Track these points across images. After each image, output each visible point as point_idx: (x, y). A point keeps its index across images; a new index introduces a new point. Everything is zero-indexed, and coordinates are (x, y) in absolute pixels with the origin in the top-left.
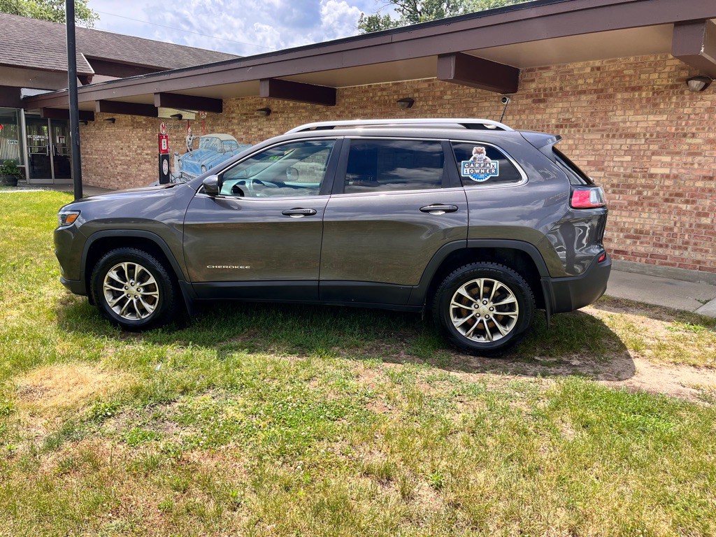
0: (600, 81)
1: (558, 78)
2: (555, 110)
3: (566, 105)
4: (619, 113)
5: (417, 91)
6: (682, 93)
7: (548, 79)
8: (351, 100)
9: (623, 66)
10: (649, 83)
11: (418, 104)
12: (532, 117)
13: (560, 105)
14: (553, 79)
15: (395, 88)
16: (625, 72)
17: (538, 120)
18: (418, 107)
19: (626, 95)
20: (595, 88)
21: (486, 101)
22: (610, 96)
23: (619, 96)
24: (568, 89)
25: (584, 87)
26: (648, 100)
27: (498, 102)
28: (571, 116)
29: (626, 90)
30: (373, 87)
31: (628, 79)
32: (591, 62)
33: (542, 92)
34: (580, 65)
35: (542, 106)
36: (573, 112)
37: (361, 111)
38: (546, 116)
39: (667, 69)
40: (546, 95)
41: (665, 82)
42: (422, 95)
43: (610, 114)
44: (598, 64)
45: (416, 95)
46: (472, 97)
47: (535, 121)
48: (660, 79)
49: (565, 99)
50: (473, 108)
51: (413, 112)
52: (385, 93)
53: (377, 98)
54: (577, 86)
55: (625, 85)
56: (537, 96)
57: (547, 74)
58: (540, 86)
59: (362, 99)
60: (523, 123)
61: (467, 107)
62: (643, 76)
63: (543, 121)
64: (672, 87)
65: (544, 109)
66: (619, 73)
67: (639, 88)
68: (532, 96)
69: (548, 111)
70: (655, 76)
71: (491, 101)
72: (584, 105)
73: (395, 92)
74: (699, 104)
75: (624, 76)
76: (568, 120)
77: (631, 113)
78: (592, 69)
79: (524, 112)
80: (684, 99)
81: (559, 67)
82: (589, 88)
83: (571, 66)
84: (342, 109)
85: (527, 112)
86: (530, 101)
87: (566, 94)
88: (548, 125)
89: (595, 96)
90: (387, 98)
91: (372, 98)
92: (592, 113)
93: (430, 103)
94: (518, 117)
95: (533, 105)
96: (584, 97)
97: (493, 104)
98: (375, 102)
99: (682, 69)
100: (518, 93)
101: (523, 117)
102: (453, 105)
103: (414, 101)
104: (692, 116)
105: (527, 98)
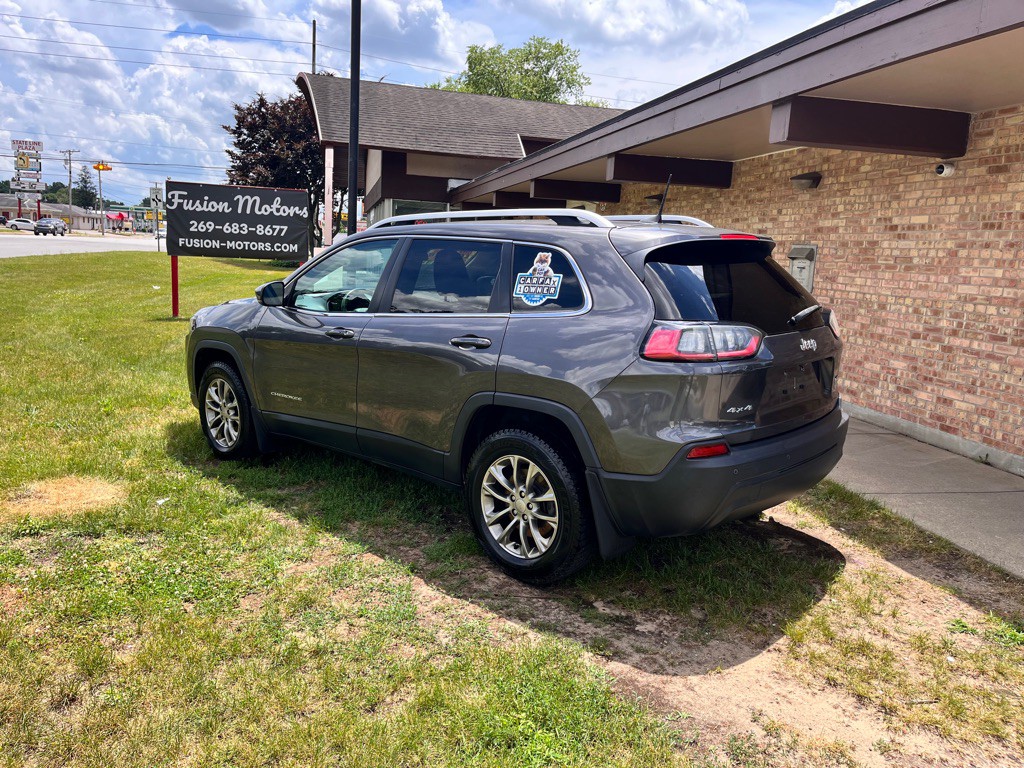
2: (1021, 187)
11: (826, 182)
12: (985, 199)
14: (1022, 130)
17: (994, 205)
18: (826, 186)
21: (918, 173)
35: (1001, 178)
38: (1006, 198)
40: (1009, 159)
45: (825, 167)
46: (899, 166)
47: (989, 205)
50: (898, 185)
56: (995, 160)
60: (971, 210)
61: (890, 184)
63: (1002, 205)
65: (1005, 185)
68: (987, 162)
69: (1011, 187)
71: (926, 173)
79: (973, 190)
85: (978, 189)
86: (983, 169)
88: (1009, 214)
93: (842, 179)
95: (988, 177)
97: (928, 176)
100: (968, 155)
101: (972, 198)
103: (820, 178)
105: (979, 165)
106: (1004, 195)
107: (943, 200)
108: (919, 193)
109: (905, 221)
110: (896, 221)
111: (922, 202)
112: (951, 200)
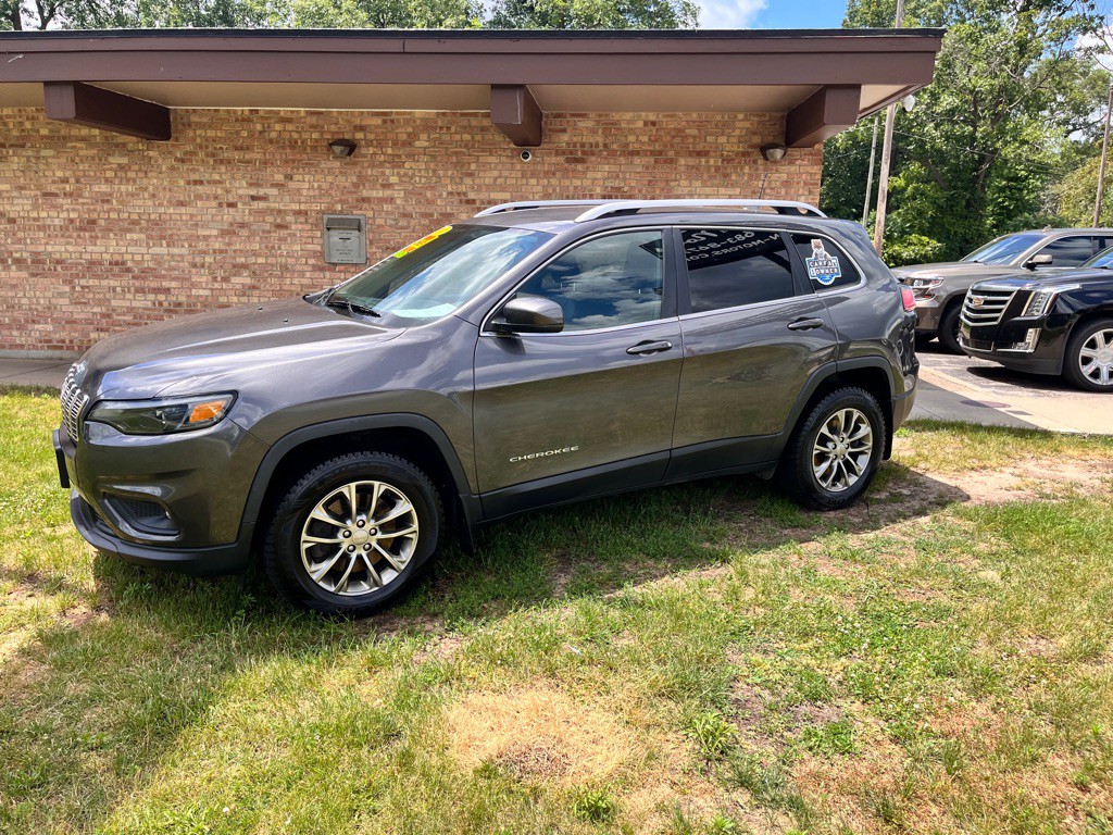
0: (656, 140)
1: (600, 131)
2: (599, 175)
3: (614, 168)
4: (683, 183)
5: (362, 128)
6: (755, 162)
7: (584, 131)
8: (211, 133)
9: (684, 123)
10: (717, 147)
11: (364, 151)
12: (567, 182)
13: (606, 168)
14: (593, 131)
15: (313, 120)
16: (687, 131)
17: (576, 188)
18: (365, 156)
19: (691, 161)
20: (651, 148)
21: (491, 155)
22: (671, 161)
23: (682, 161)
24: (615, 147)
25: (637, 146)
26: (717, 169)
27: (512, 157)
28: (622, 184)
29: (690, 154)
30: (262, 114)
31: (691, 140)
32: (643, 114)
33: (578, 147)
34: (629, 116)
35: (580, 167)
36: (625, 179)
37: (237, 155)
38: (587, 183)
39: (737, 132)
40: (584, 153)
41: (735, 149)
42: (371, 137)
43: (673, 184)
44: (652, 117)
45: (360, 135)
46: (466, 146)
47: (571, 188)
48: (729, 143)
49: (612, 161)
50: (469, 164)
51: (355, 164)
52: (290, 127)
53: (273, 135)
54: (627, 145)
55: (688, 147)
56: (571, 153)
57: (582, 124)
58: (575, 139)
59: (238, 133)
60: (554, 190)
61: (458, 162)
62: (709, 139)
63: (583, 188)
64: (744, 154)
65: (584, 173)
66: (679, 131)
67: (705, 154)
68: (564, 153)
69: (589, 175)
70: (723, 140)
71: (500, 156)
72: (638, 170)
73: (313, 127)
74: (775, 176)
75: (686, 137)
76: (619, 189)
77: (699, 183)
78: (646, 124)
79: (554, 174)
80: (757, 169)
81: (600, 116)
82: (644, 148)
83: (616, 116)
84: (189, 148)
85: (558, 174)
86: (561, 159)
87: (613, 153)
89: (652, 160)
90: (295, 136)
91: (261, 132)
92: (650, 181)
93: (390, 151)
94: (546, 181)
95: (566, 165)
96: (637, 160)
97: (504, 159)
98: (271, 141)
99: (754, 133)
100: (543, 146)
101: (553, 181)
102: (433, 157)
103: (356, 146)
104: (768, 191)
105: (557, 154)
106: (585, 181)
107: (524, 181)
108: (496, 173)
109: (484, 196)
110: (472, 196)
111: (500, 181)
112: (533, 181)
